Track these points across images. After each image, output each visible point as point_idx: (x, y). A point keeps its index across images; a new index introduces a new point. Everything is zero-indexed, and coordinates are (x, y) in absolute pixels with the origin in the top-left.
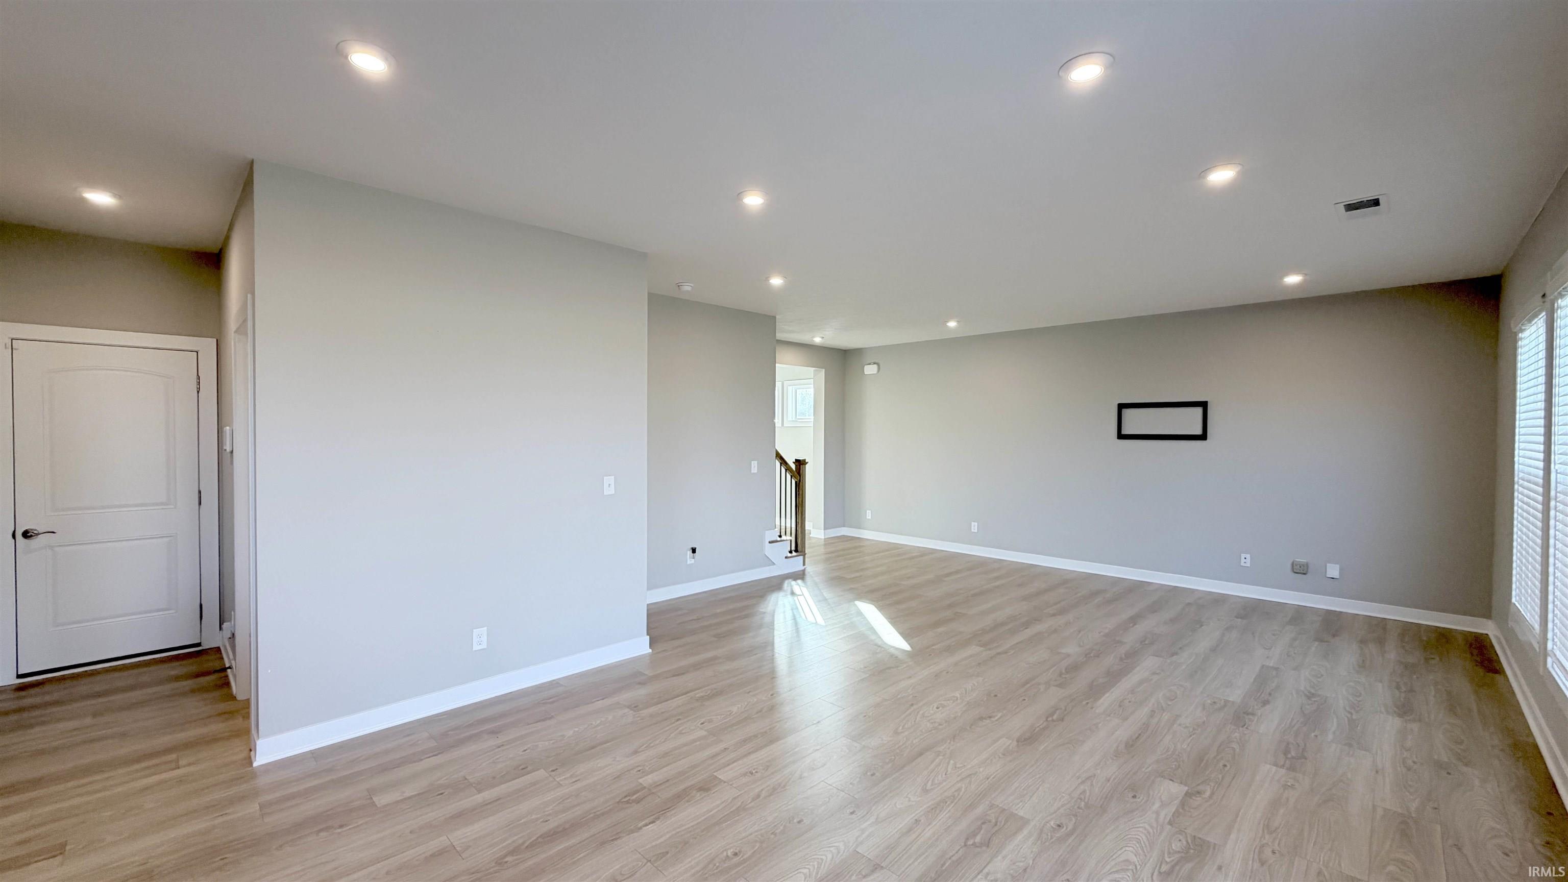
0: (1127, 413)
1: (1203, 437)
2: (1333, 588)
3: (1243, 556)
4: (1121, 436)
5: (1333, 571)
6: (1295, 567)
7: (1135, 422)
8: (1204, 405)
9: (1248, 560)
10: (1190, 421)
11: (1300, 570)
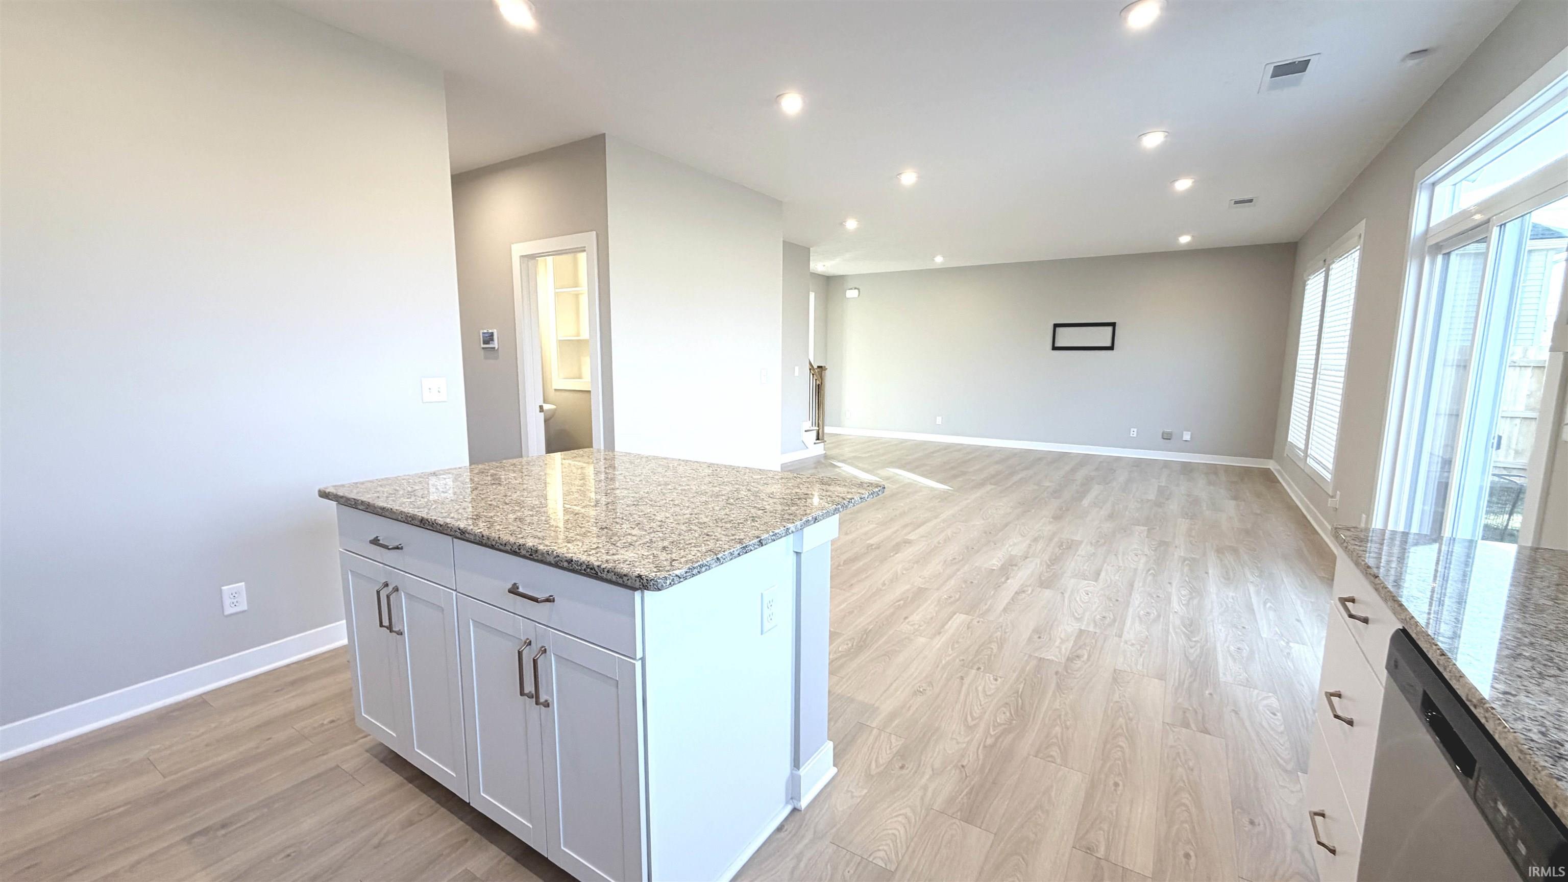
0: (1059, 330)
1: (1111, 348)
2: (1187, 447)
3: (1132, 430)
4: (1055, 348)
5: (1187, 436)
6: (1165, 435)
7: (1066, 337)
8: (1113, 325)
9: (1135, 433)
10: (1102, 337)
11: (1167, 437)
